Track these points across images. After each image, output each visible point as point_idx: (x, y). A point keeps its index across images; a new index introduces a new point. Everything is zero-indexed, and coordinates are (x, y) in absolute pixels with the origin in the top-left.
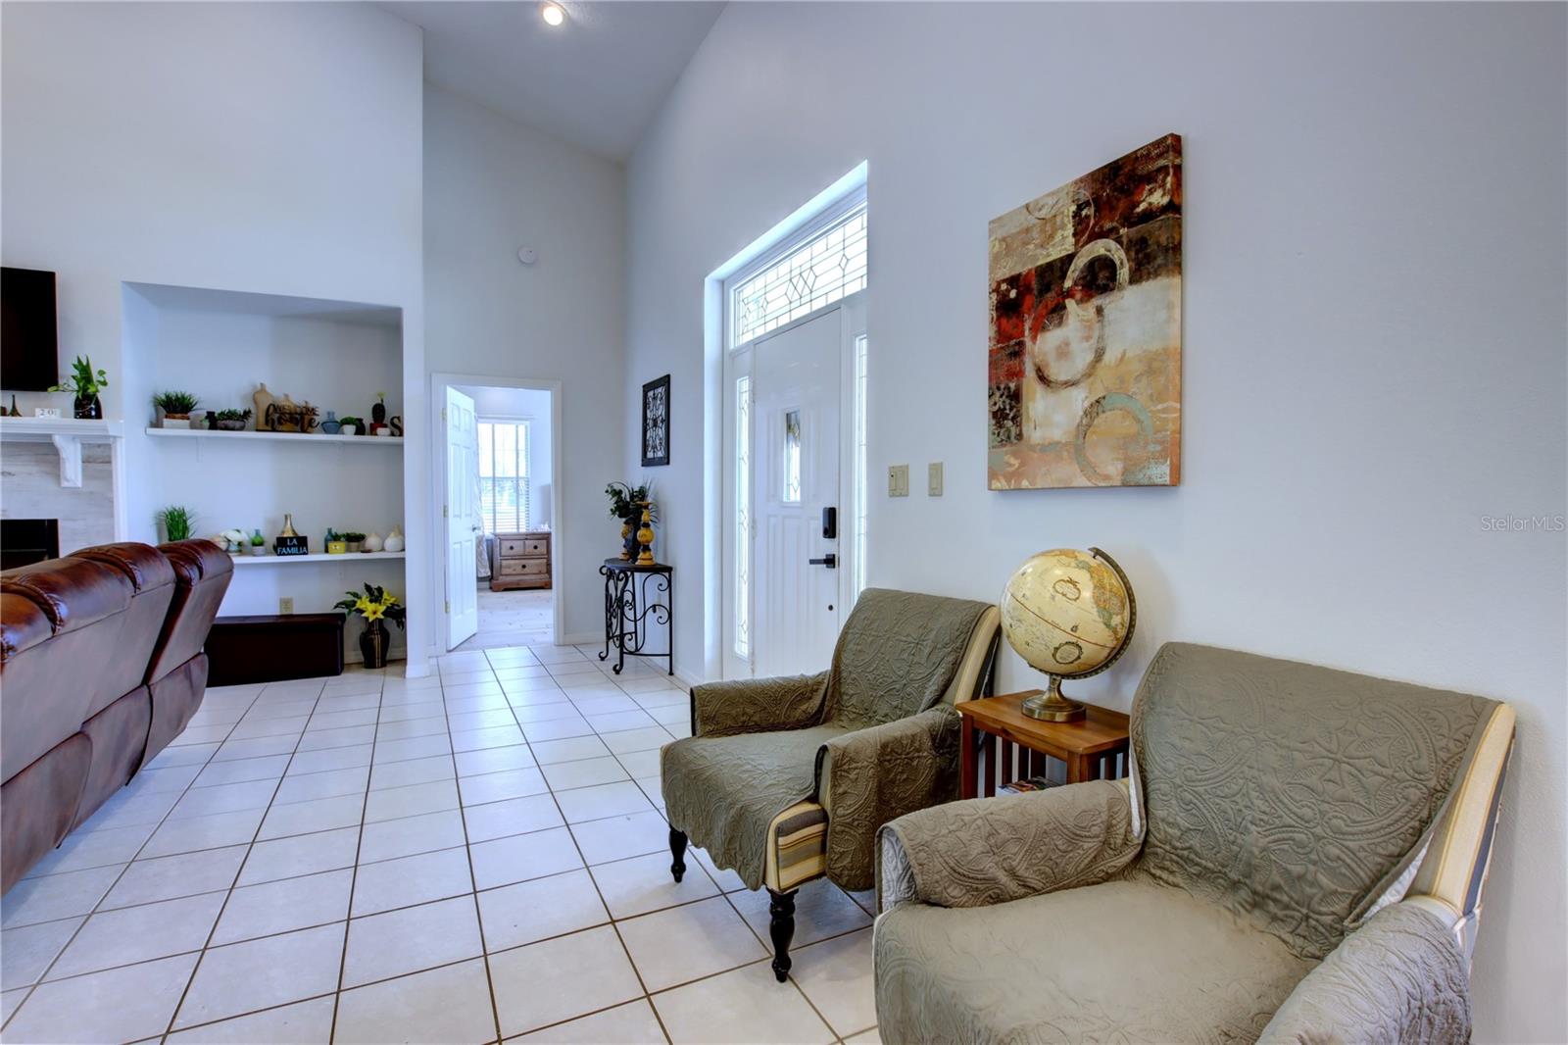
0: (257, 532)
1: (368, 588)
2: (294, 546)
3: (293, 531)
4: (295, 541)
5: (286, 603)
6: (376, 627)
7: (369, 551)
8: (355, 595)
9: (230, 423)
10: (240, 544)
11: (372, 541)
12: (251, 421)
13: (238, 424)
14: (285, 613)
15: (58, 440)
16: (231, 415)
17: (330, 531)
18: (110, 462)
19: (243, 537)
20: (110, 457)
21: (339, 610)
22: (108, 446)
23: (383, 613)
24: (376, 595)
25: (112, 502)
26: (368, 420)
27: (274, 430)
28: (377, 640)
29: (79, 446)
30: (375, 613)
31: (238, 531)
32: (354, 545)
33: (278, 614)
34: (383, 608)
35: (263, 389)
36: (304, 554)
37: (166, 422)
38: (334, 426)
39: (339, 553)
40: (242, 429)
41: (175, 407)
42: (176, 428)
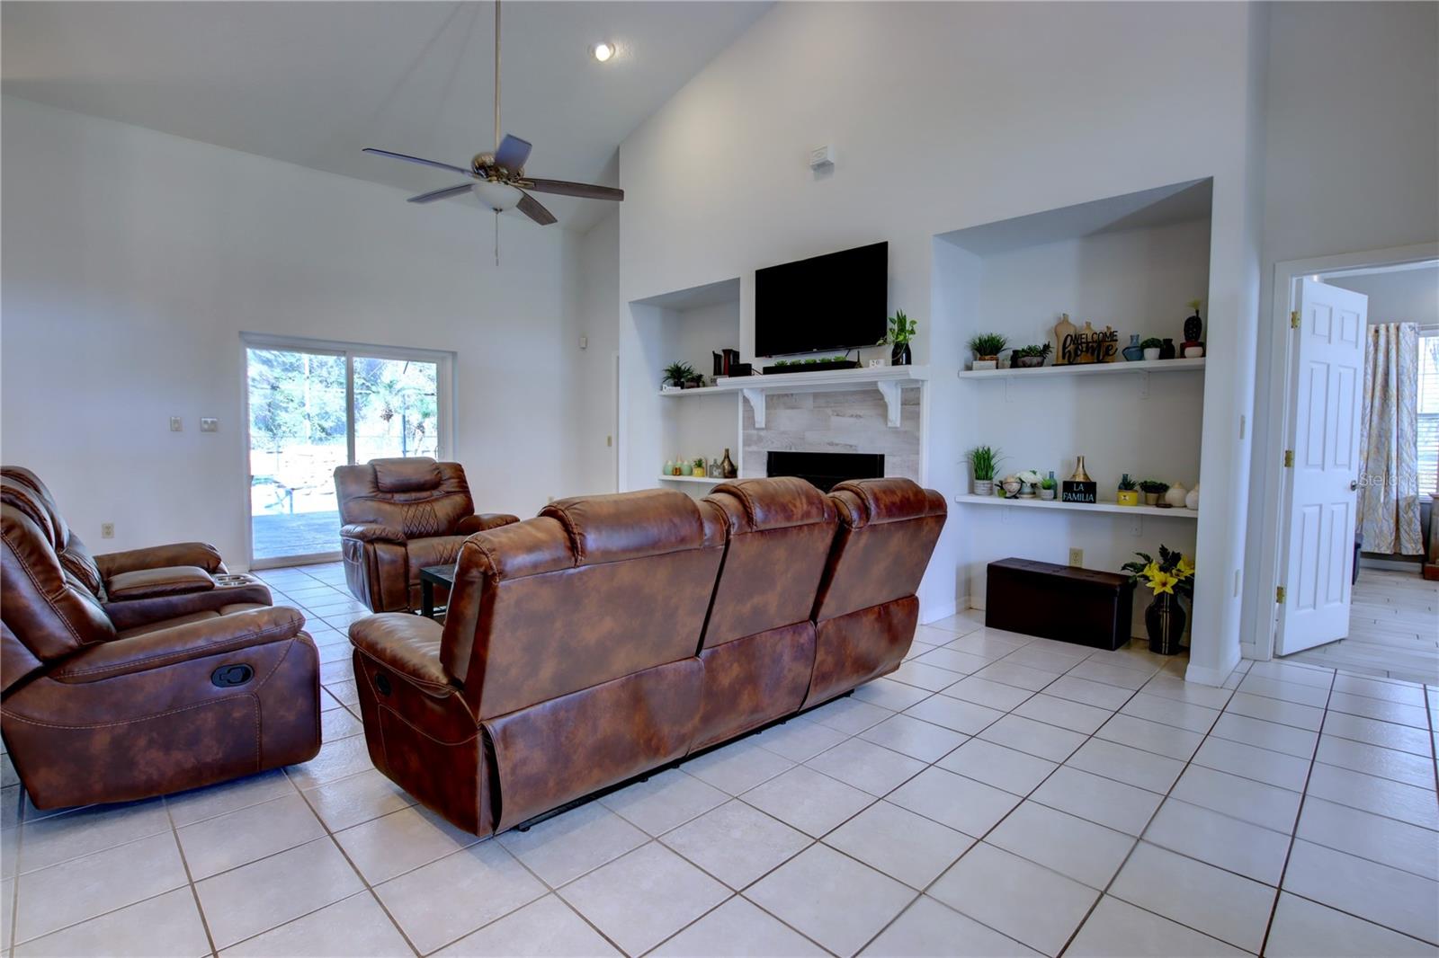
0: (1051, 475)
1: (1163, 551)
2: (1080, 492)
3: (1085, 474)
4: (1081, 487)
5: (1075, 554)
6: (1167, 602)
7: (1169, 506)
8: (1147, 558)
9: (1027, 359)
10: (1034, 486)
11: (1173, 494)
12: (1051, 356)
13: (1036, 360)
14: (1073, 565)
15: (882, 387)
16: (1030, 352)
17: (1125, 477)
18: (919, 404)
19: (1037, 479)
20: (918, 399)
21: (1127, 573)
22: (918, 390)
23: (1173, 587)
24: (1170, 561)
25: (918, 440)
26: (1178, 339)
27: (1070, 363)
28: (1165, 620)
29: (900, 391)
30: (1164, 584)
31: (1034, 473)
32: (1152, 496)
33: (1068, 565)
34: (1173, 581)
35: (1064, 321)
36: (1090, 502)
37: (976, 364)
38: (1136, 352)
39: (1129, 505)
40: (1040, 364)
41: (987, 349)
42: (986, 369)
